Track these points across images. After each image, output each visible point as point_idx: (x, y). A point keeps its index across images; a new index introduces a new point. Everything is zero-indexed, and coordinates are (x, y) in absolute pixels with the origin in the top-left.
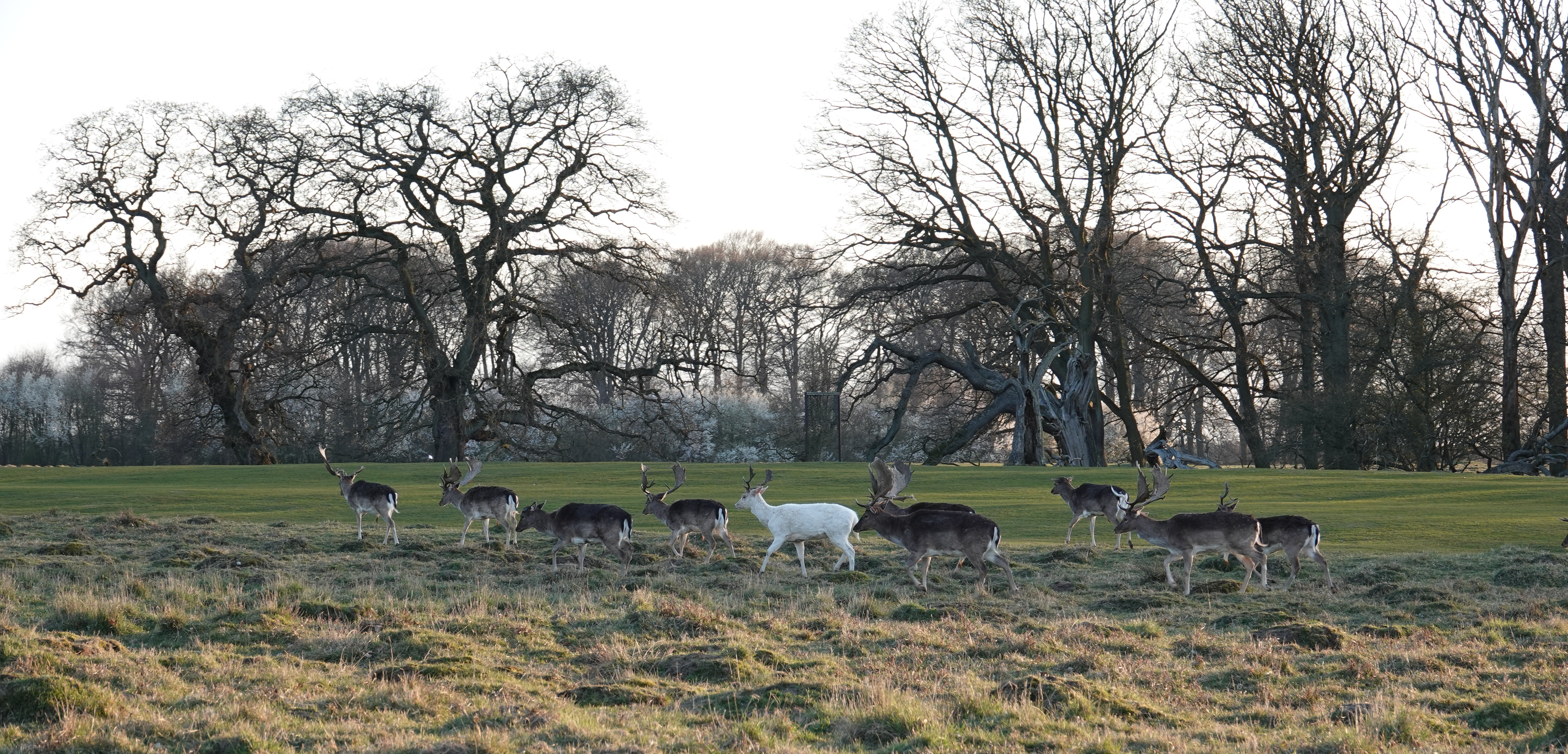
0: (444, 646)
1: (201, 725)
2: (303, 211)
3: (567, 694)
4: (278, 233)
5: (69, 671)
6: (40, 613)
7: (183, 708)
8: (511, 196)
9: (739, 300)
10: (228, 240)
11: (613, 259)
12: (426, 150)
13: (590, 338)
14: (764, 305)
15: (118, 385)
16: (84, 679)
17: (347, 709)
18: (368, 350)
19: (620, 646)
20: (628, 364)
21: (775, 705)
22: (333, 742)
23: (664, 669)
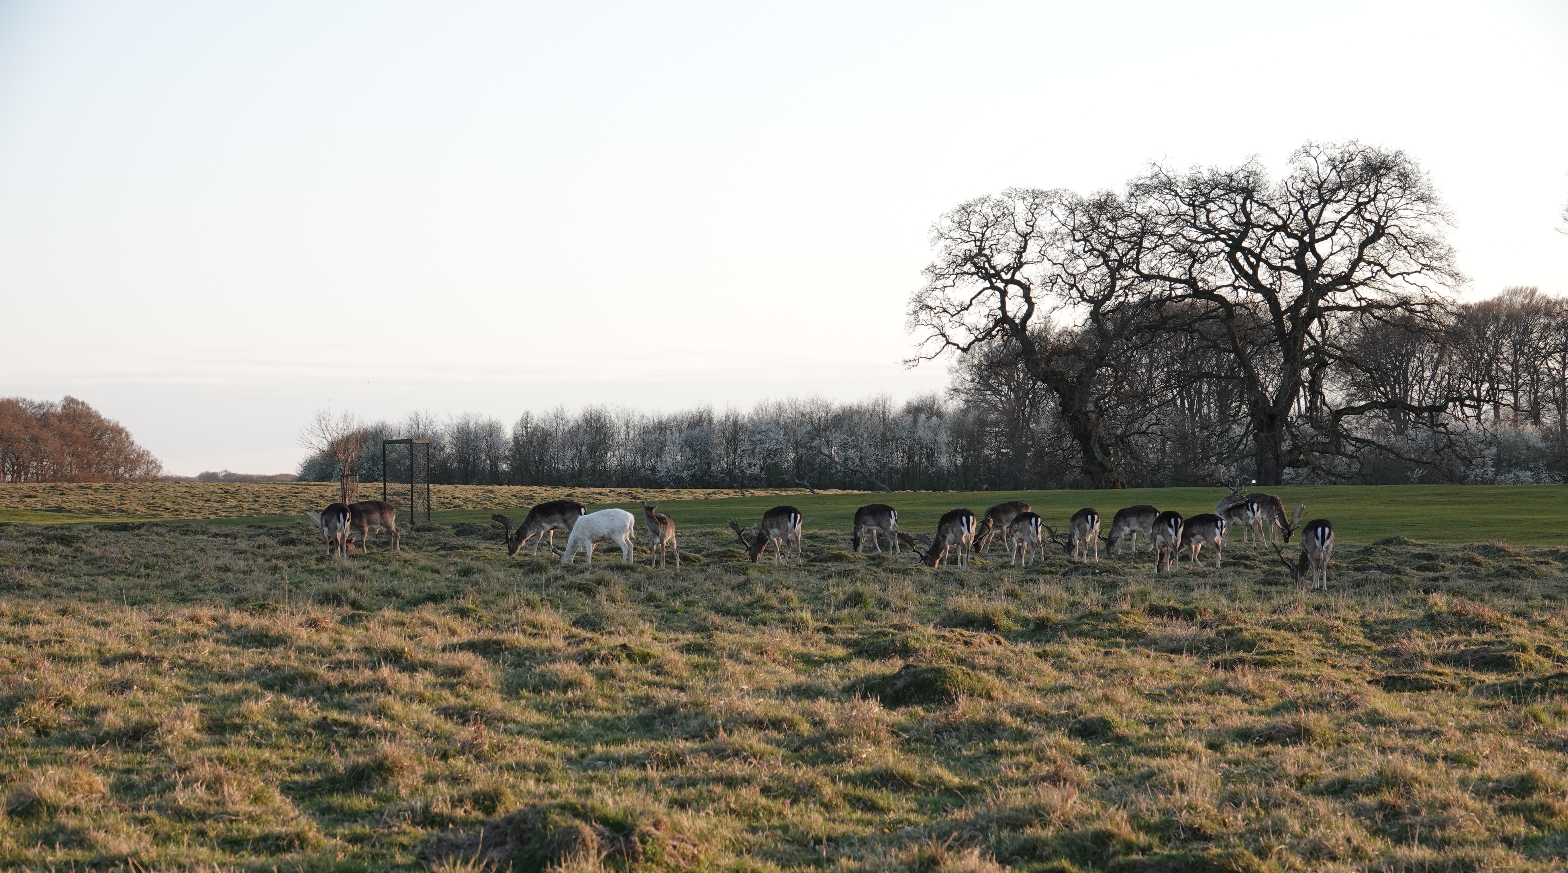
0: (1270, 641)
1: (1070, 707)
2: (1147, 278)
3: (1375, 682)
4: (1126, 297)
5: (961, 661)
6: (936, 613)
7: (1055, 693)
8: (1320, 261)
9: (1515, 346)
10: (1084, 303)
11: (1407, 314)
12: (1249, 225)
13: (1388, 380)
14: (1537, 350)
15: (996, 423)
16: (973, 668)
17: (1191, 694)
18: (1201, 392)
19: (1419, 641)
20: (1420, 402)
21: (1554, 692)
22: (1180, 722)
23: (1458, 661)
